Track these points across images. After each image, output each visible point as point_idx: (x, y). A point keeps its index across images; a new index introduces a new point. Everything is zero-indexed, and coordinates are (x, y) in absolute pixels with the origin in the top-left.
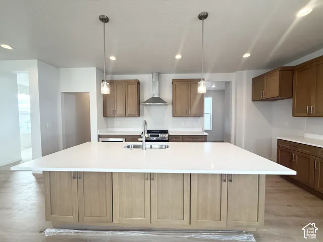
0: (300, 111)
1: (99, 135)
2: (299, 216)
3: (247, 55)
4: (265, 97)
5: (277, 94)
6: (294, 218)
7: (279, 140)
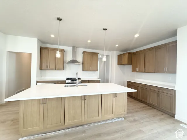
0: (134, 70)
1: (37, 81)
2: (136, 109)
3: (117, 46)
4: (123, 64)
5: (127, 63)
6: (134, 110)
7: (128, 81)
